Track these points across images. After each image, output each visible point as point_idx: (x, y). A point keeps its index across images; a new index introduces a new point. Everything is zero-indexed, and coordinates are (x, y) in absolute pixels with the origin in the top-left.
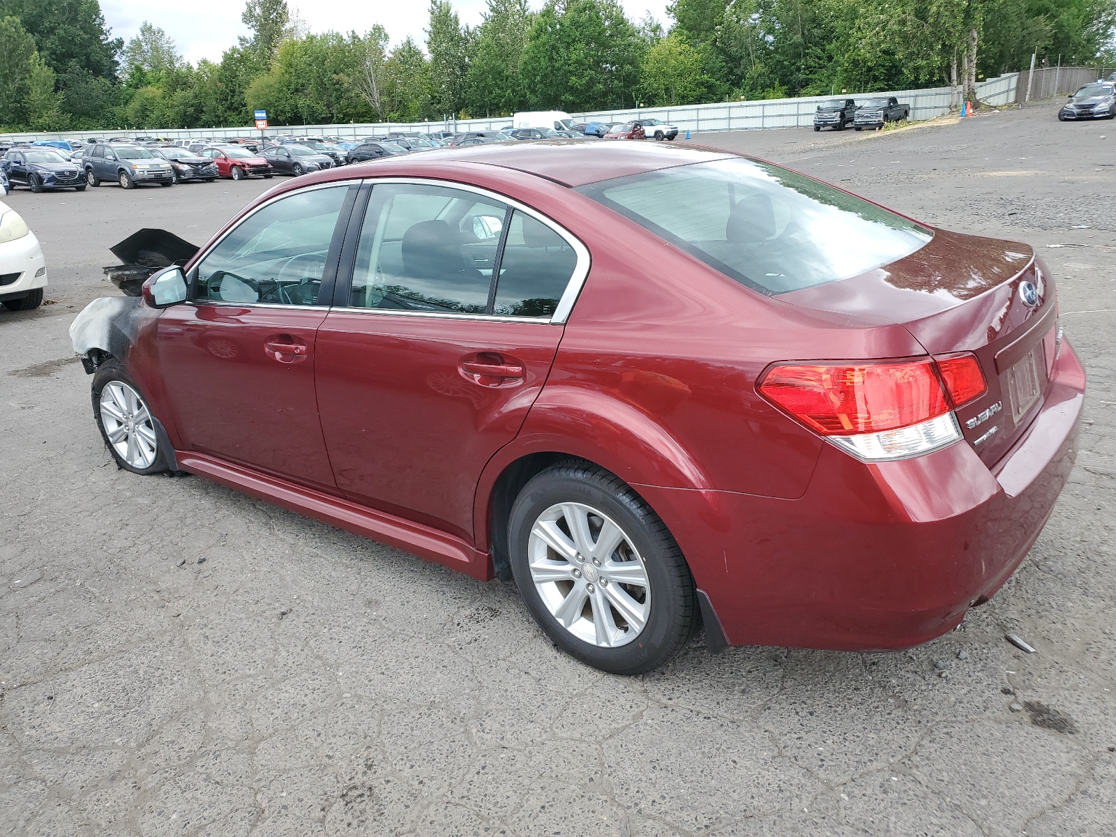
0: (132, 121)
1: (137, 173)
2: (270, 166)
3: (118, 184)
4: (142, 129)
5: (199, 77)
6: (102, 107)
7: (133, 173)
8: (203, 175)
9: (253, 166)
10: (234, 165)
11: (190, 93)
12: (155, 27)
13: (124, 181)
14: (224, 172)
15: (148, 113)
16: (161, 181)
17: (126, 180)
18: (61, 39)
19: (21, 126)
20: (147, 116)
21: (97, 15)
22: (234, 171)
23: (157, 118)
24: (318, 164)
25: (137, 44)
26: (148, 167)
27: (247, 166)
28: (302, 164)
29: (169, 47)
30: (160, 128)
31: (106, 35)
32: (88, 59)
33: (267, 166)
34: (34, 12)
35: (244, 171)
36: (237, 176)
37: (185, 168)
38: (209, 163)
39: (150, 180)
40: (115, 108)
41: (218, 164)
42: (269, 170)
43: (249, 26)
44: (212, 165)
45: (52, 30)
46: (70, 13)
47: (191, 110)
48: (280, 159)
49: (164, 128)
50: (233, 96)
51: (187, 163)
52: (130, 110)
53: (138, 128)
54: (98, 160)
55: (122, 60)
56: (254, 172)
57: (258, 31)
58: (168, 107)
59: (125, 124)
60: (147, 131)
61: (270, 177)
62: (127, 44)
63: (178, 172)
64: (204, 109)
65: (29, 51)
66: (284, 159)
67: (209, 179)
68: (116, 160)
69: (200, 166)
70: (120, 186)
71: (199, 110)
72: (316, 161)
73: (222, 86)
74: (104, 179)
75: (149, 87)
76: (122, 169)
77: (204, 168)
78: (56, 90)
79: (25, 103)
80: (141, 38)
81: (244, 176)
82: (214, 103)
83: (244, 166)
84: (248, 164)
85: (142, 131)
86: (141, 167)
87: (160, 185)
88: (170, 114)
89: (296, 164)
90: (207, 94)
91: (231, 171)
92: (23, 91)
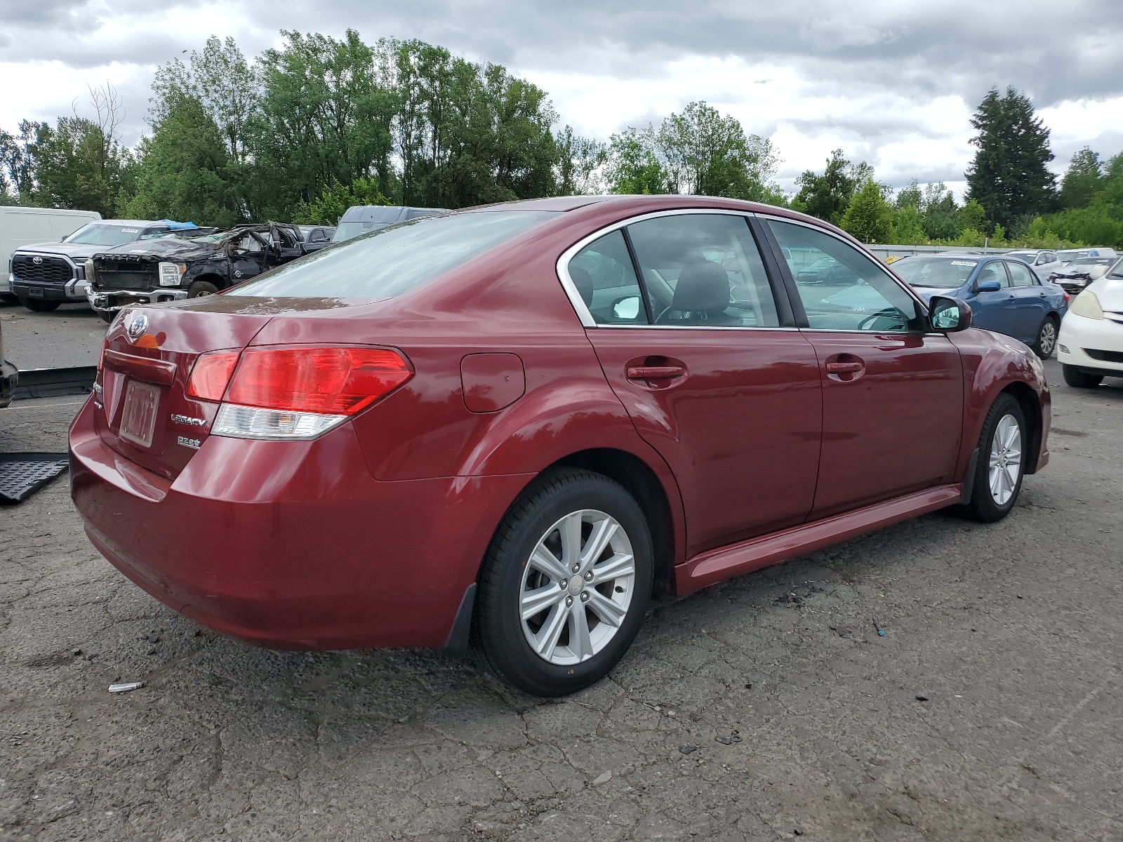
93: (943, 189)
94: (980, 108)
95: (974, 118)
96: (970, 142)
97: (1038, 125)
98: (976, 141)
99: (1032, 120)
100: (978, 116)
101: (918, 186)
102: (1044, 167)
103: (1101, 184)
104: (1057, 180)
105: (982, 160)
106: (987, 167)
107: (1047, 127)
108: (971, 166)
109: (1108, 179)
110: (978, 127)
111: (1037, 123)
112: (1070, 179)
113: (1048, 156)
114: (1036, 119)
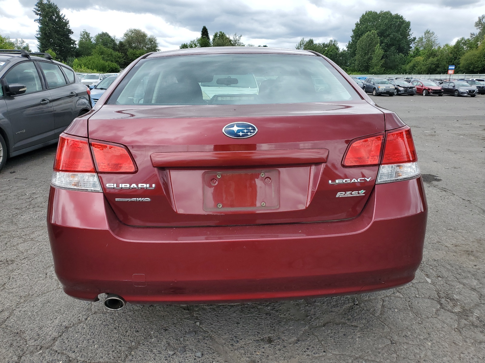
0: (407, 71)
1: (380, 90)
2: (443, 91)
3: (372, 94)
4: (411, 74)
5: (442, 52)
6: (398, 65)
7: (378, 89)
8: (409, 92)
9: (434, 90)
10: (425, 89)
11: (435, 59)
12: (431, 32)
13: (374, 93)
14: (420, 92)
15: (415, 68)
16: (389, 94)
17: (375, 92)
18: (391, 38)
19: (365, 72)
20: (415, 69)
21: (408, 28)
22: (424, 92)
23: (418, 70)
24: (468, 91)
25: (421, 39)
26: (385, 87)
27: (431, 90)
28: (459, 91)
29: (435, 40)
30: (418, 74)
31: (410, 36)
32: (399, 46)
33: (441, 90)
34: (384, 28)
35: (429, 92)
36: (425, 94)
37: (401, 89)
38: (413, 88)
39: (384, 93)
40: (403, 66)
41: (417, 88)
42: (441, 92)
43: (478, 28)
44: (414, 88)
45: (388, 35)
46: (398, 28)
47: (434, 66)
48: (449, 88)
49: (420, 74)
50: (455, 60)
51: (403, 87)
52: (408, 67)
53: (409, 74)
54: (368, 84)
55: (413, 46)
56: (433, 93)
57: (481, 30)
58: (424, 65)
59: (405, 72)
60: (412, 75)
61: (441, 95)
62: (417, 39)
63: (398, 91)
64: (440, 66)
65: (377, 43)
66: (452, 87)
67: (412, 94)
68: (374, 84)
69: (408, 89)
70: (373, 95)
71: (437, 66)
72: (467, 89)
73: (451, 56)
74: (368, 91)
75: (419, 57)
76: (375, 88)
77: (410, 90)
78: (382, 59)
79: (369, 63)
80: (424, 36)
81: (428, 94)
82: (445, 63)
83: (429, 90)
84: (431, 89)
85: (410, 75)
86: (382, 88)
87: (388, 95)
88: (424, 68)
89: (457, 90)
90: (443, 59)
91: (423, 92)
92: (370, 59)
93: (23, 42)
94: (36, 5)
95: (34, 10)
96: (35, 21)
97: (63, 17)
98: (38, 21)
99: (60, 14)
100: (36, 9)
101: (10, 40)
102: (70, 36)
103: (94, 46)
104: (76, 43)
105: (42, 30)
106: (45, 34)
107: (67, 19)
108: (37, 33)
109: (96, 44)
110: (37, 14)
111: (63, 16)
112: (81, 43)
113: (70, 32)
114: (62, 14)
